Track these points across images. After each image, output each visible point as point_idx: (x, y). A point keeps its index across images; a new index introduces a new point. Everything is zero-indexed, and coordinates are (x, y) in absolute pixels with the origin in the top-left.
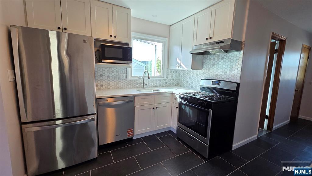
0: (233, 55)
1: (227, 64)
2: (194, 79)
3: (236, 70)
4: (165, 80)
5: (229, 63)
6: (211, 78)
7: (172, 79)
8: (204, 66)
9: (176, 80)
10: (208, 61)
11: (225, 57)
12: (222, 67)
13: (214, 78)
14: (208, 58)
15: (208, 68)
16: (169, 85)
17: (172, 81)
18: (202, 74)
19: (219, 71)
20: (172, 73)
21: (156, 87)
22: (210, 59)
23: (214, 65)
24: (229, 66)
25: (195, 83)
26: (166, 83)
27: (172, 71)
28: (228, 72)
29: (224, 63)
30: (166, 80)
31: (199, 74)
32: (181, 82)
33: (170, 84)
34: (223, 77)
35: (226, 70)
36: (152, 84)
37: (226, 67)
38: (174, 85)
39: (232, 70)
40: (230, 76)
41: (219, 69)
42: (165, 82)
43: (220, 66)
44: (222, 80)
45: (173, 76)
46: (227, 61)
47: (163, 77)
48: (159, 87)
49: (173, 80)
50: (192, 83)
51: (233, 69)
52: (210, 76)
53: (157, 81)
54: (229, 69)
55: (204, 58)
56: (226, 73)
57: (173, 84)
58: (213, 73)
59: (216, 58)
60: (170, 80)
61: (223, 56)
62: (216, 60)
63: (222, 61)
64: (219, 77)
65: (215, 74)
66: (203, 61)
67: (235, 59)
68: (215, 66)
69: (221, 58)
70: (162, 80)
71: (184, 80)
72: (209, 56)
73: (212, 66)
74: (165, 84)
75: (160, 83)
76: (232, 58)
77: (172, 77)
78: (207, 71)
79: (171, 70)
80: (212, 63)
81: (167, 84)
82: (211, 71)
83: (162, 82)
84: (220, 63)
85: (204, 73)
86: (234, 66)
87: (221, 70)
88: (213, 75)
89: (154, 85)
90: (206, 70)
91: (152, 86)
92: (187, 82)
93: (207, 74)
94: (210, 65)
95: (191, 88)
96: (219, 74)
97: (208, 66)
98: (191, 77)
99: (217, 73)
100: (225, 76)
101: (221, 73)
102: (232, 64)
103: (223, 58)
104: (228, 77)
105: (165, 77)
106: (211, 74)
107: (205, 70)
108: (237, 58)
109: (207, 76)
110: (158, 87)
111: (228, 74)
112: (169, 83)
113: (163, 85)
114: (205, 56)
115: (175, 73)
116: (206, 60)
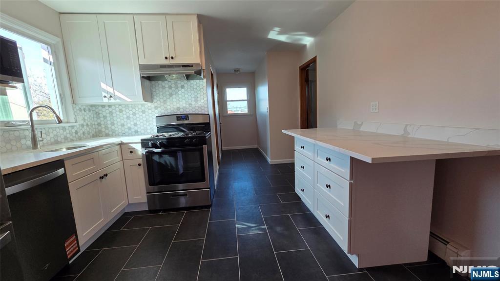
0: (195, 83)
1: (190, 94)
2: (138, 119)
3: (203, 101)
4: (73, 127)
5: (192, 92)
6: (171, 113)
7: (85, 124)
8: (155, 97)
9: (92, 125)
10: (161, 89)
11: (186, 85)
12: (184, 98)
13: (175, 112)
14: (160, 86)
15: (162, 100)
16: (82, 136)
17: (85, 127)
18: (153, 110)
19: (181, 103)
20: (83, 112)
21: (57, 143)
22: (164, 87)
23: (171, 95)
24: (193, 96)
25: (142, 124)
26: (76, 132)
27: (82, 109)
28: (193, 103)
29: (186, 92)
30: (75, 127)
31: (147, 110)
32: (107, 128)
33: (84, 133)
34: (188, 110)
35: (190, 101)
36: (48, 138)
37: (190, 98)
38: (91, 135)
39: (198, 101)
40: (197, 108)
41: (181, 100)
42: (73, 131)
43: (180, 96)
44: (199, 113)
45: (86, 118)
46: (189, 90)
47: (66, 120)
48: (65, 142)
49: (87, 125)
50: (135, 125)
51: (199, 99)
52: (169, 111)
53: (57, 129)
54: (193, 99)
55: (153, 84)
56: (190, 104)
57: (88, 134)
58: (172, 106)
59: (173, 86)
60: (83, 126)
61: (182, 83)
62: (173, 89)
63: (183, 90)
64: (182, 110)
65: (175, 107)
66: (151, 90)
67: (198, 88)
68: (174, 96)
69: (179, 85)
70: (67, 128)
71: (113, 124)
72: (160, 82)
73: (168, 97)
74: (74, 134)
75: (65, 133)
76: (195, 87)
77: (84, 120)
78: (162, 104)
79: (80, 106)
80: (167, 93)
81: (79, 134)
82: (168, 104)
83: (68, 131)
84: (180, 92)
85: (156, 108)
86: (199, 96)
87: (184, 101)
88: (172, 109)
89: (53, 140)
90: (159, 102)
91: (47, 143)
92: (123, 125)
93: (162, 108)
94: (165, 95)
95: (134, 133)
96: (181, 107)
97: (161, 97)
98: (131, 116)
99: (178, 105)
100: (191, 108)
101: (184, 105)
102: (196, 94)
103: (183, 87)
104: (194, 110)
105: (71, 121)
106: (169, 107)
107: (157, 102)
108: (201, 87)
109: (163, 111)
110: (61, 142)
111: (193, 106)
112: (81, 132)
113: (71, 137)
114: (153, 82)
115: (87, 112)
116: (157, 88)
